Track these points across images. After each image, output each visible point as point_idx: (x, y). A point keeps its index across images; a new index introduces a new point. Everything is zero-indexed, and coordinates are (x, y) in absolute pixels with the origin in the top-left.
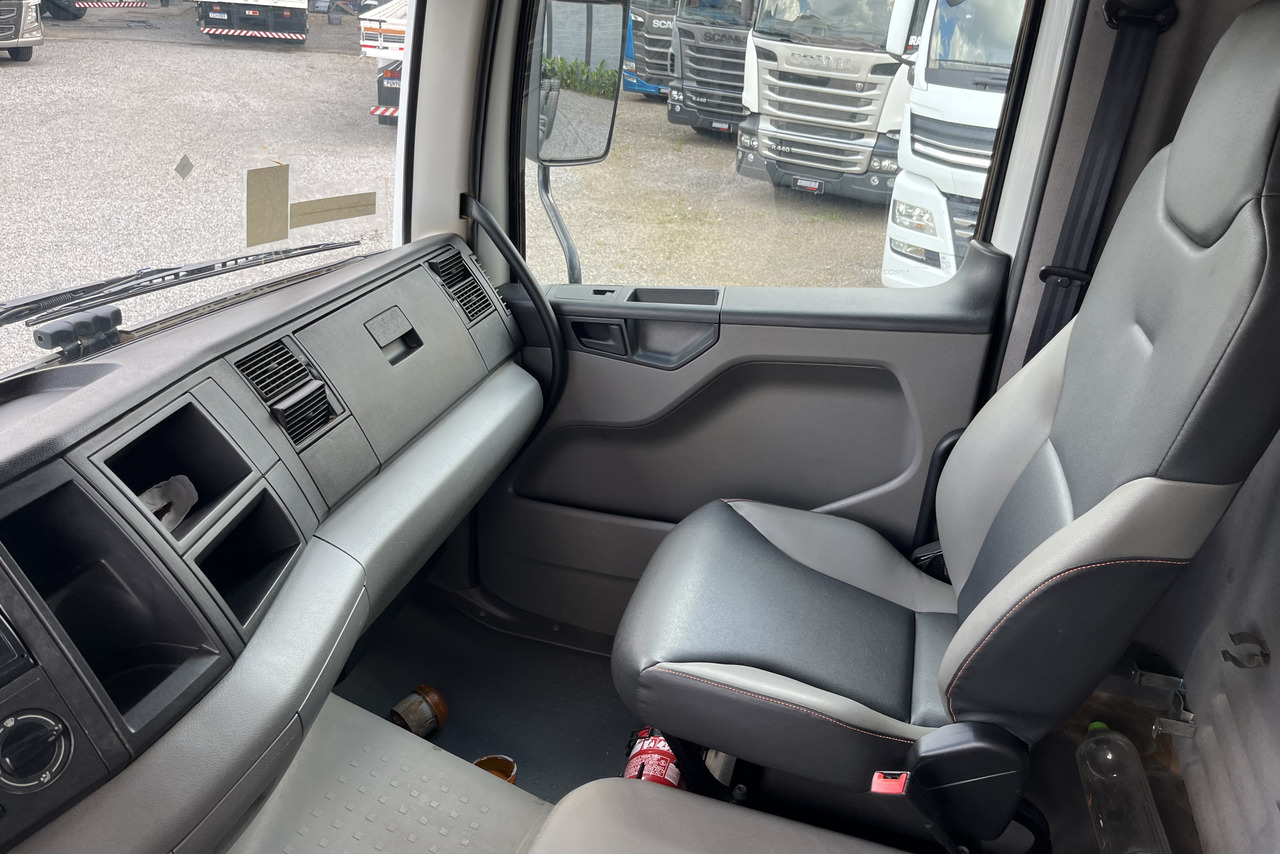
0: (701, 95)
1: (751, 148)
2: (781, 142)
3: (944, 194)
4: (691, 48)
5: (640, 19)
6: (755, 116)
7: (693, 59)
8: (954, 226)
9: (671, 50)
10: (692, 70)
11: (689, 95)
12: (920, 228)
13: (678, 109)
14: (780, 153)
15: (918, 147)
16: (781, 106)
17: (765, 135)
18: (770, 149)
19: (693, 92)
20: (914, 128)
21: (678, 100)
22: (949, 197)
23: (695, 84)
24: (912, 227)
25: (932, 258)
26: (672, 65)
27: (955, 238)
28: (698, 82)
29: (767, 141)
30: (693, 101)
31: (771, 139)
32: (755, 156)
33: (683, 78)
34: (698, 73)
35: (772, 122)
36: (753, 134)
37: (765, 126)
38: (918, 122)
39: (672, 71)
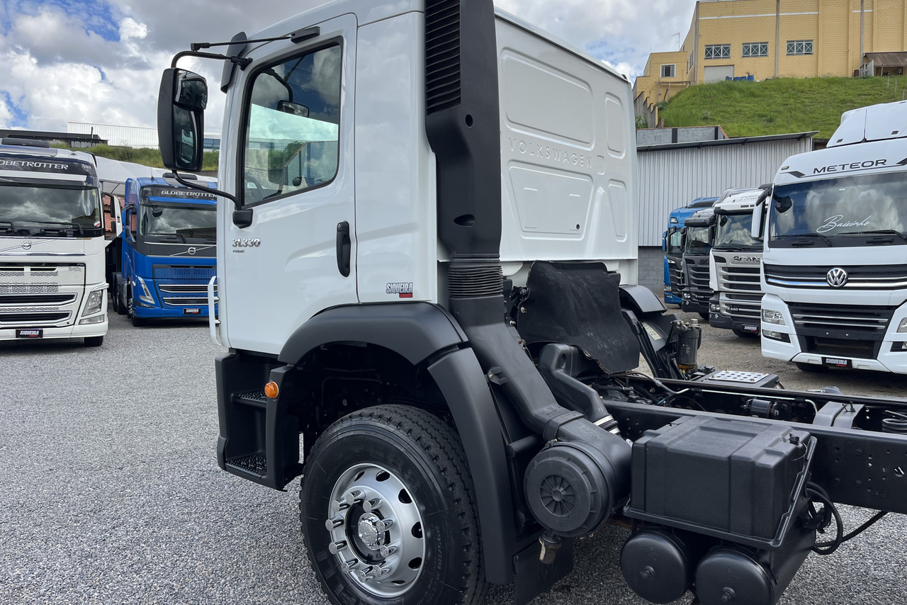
0: (701, 294)
1: (716, 311)
2: (733, 306)
3: (786, 302)
4: (693, 269)
5: (673, 262)
6: (717, 293)
7: (694, 275)
8: (794, 319)
9: (682, 271)
10: (695, 281)
11: (694, 294)
12: (778, 322)
13: (687, 303)
14: (733, 312)
15: (770, 280)
16: (731, 286)
17: (723, 303)
18: (727, 311)
19: (696, 293)
20: (766, 271)
21: (687, 299)
22: (789, 304)
23: (697, 289)
24: (773, 322)
25: (785, 338)
26: (683, 280)
27: (796, 325)
28: (699, 287)
29: (724, 306)
30: (696, 298)
31: (726, 304)
32: (718, 315)
33: (690, 286)
34: (698, 282)
35: (727, 295)
36: (717, 303)
37: (723, 297)
38: (768, 268)
39: (683, 283)
